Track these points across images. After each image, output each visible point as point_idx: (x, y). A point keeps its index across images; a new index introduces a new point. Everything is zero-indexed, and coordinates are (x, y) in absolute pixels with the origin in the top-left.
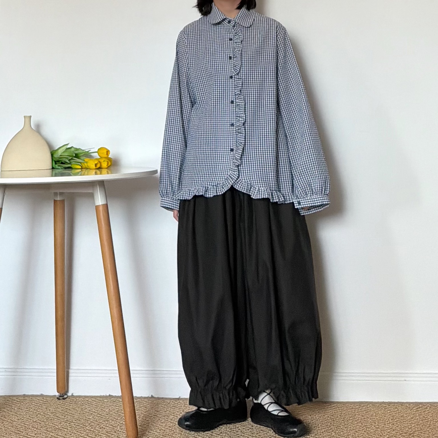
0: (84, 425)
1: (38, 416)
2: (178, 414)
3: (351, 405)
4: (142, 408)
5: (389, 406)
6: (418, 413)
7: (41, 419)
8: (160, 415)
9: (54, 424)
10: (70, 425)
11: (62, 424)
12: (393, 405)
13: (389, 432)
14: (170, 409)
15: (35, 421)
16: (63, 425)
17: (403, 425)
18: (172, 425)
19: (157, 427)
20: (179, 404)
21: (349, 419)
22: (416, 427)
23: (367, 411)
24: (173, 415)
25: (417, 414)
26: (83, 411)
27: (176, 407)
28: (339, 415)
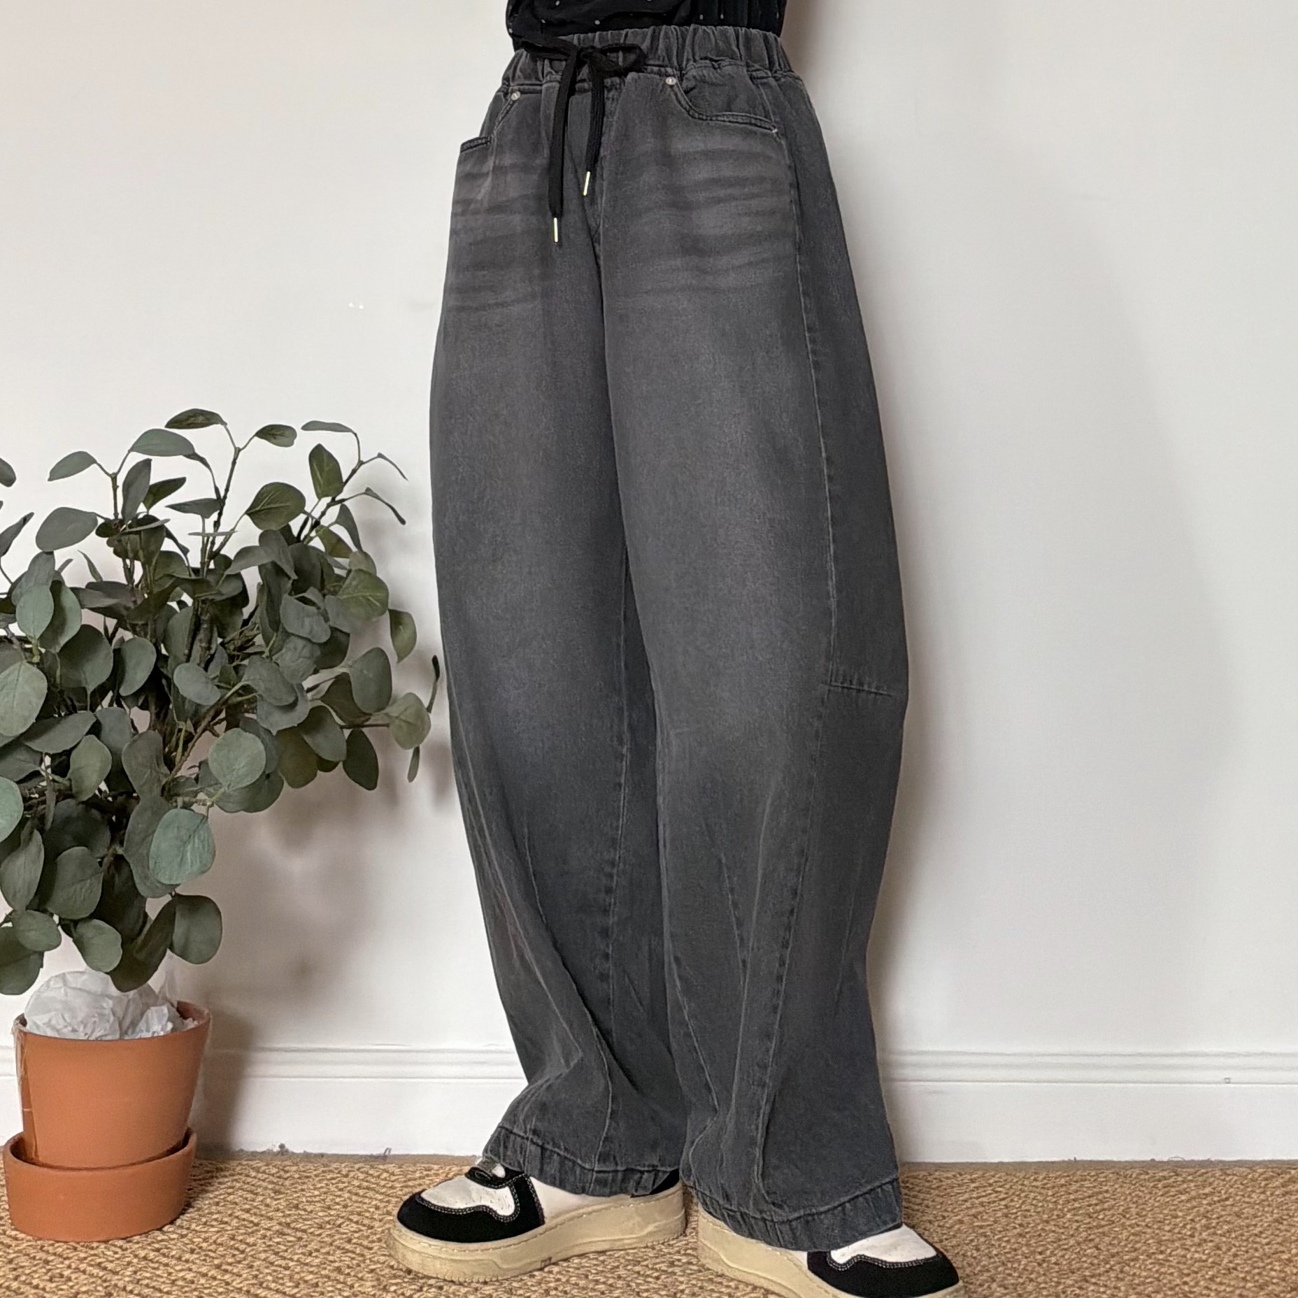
2: (376, 1216)
4: (241, 1193)
5: (1177, 1175)
8: (304, 1220)
12: (1192, 1170)
14: (346, 1194)
18: (347, 1261)
20: (385, 1179)
24: (357, 1223)
27: (373, 1189)
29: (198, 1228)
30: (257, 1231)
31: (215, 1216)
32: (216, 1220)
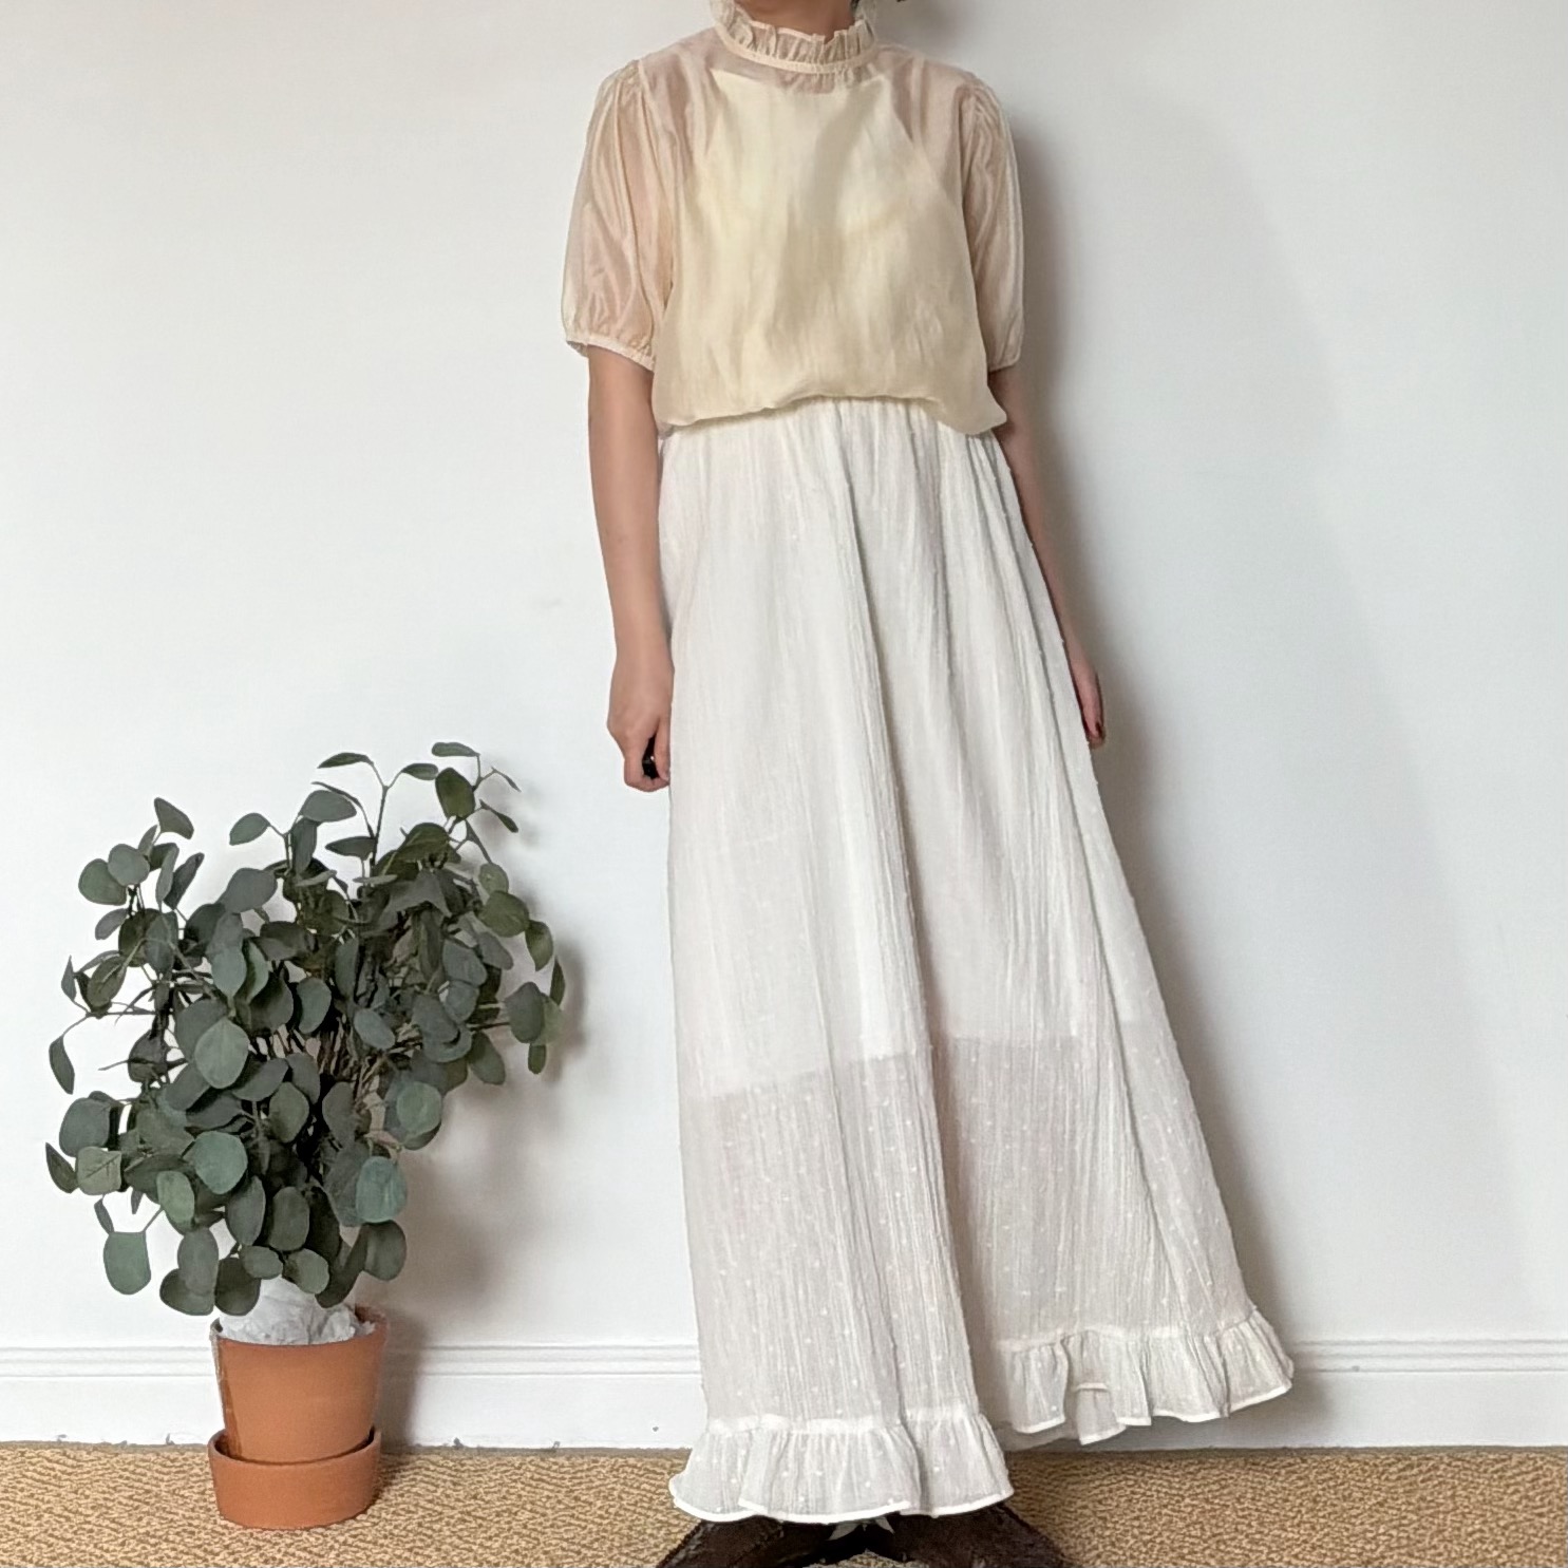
0: (205, 1551)
1: (44, 1520)
2: (548, 1505)
3: (1171, 1461)
4: (423, 1485)
5: (1303, 1462)
6: (1404, 1486)
7: (54, 1530)
8: (483, 1509)
9: (101, 1548)
10: (156, 1552)
11: (126, 1549)
12: (1317, 1457)
13: (1296, 1556)
14: (520, 1486)
15: (33, 1538)
16: (134, 1550)
17: (1347, 1530)
18: (523, 1544)
19: (471, 1554)
20: (555, 1471)
21: (1160, 1513)
22: (1391, 1536)
23: (1223, 1483)
24: (531, 1511)
25: (1401, 1490)
26: (205, 1500)
27: (543, 1481)
28: (1123, 1499)
29: (389, 1517)
30: (441, 1519)
31: (402, 1506)
32: (403, 1509)
